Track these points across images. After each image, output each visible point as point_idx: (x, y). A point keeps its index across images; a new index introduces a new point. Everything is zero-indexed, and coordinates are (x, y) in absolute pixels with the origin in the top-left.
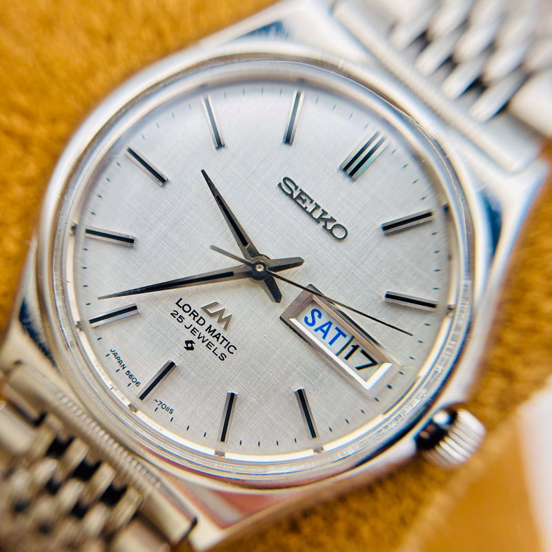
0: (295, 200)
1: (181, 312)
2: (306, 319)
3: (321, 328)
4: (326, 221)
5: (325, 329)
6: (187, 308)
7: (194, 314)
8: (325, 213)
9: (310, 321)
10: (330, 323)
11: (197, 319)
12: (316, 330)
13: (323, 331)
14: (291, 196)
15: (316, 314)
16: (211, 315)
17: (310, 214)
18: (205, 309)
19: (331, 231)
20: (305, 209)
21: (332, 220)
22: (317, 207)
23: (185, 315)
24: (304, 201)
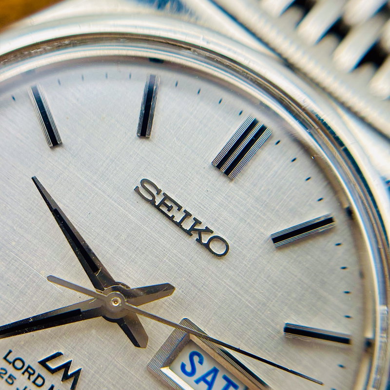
0: (158, 207)
1: (11, 370)
2: (183, 367)
3: (203, 379)
4: (200, 232)
5: (209, 379)
6: (19, 364)
7: (29, 371)
8: (197, 222)
9: (188, 369)
10: (215, 371)
11: (33, 378)
12: (197, 382)
13: (206, 382)
14: (152, 202)
15: (196, 359)
16: (53, 371)
17: (179, 225)
18: (43, 363)
19: (207, 246)
20: (171, 219)
21: (208, 230)
22: (188, 215)
23: (17, 374)
24: (170, 209)
